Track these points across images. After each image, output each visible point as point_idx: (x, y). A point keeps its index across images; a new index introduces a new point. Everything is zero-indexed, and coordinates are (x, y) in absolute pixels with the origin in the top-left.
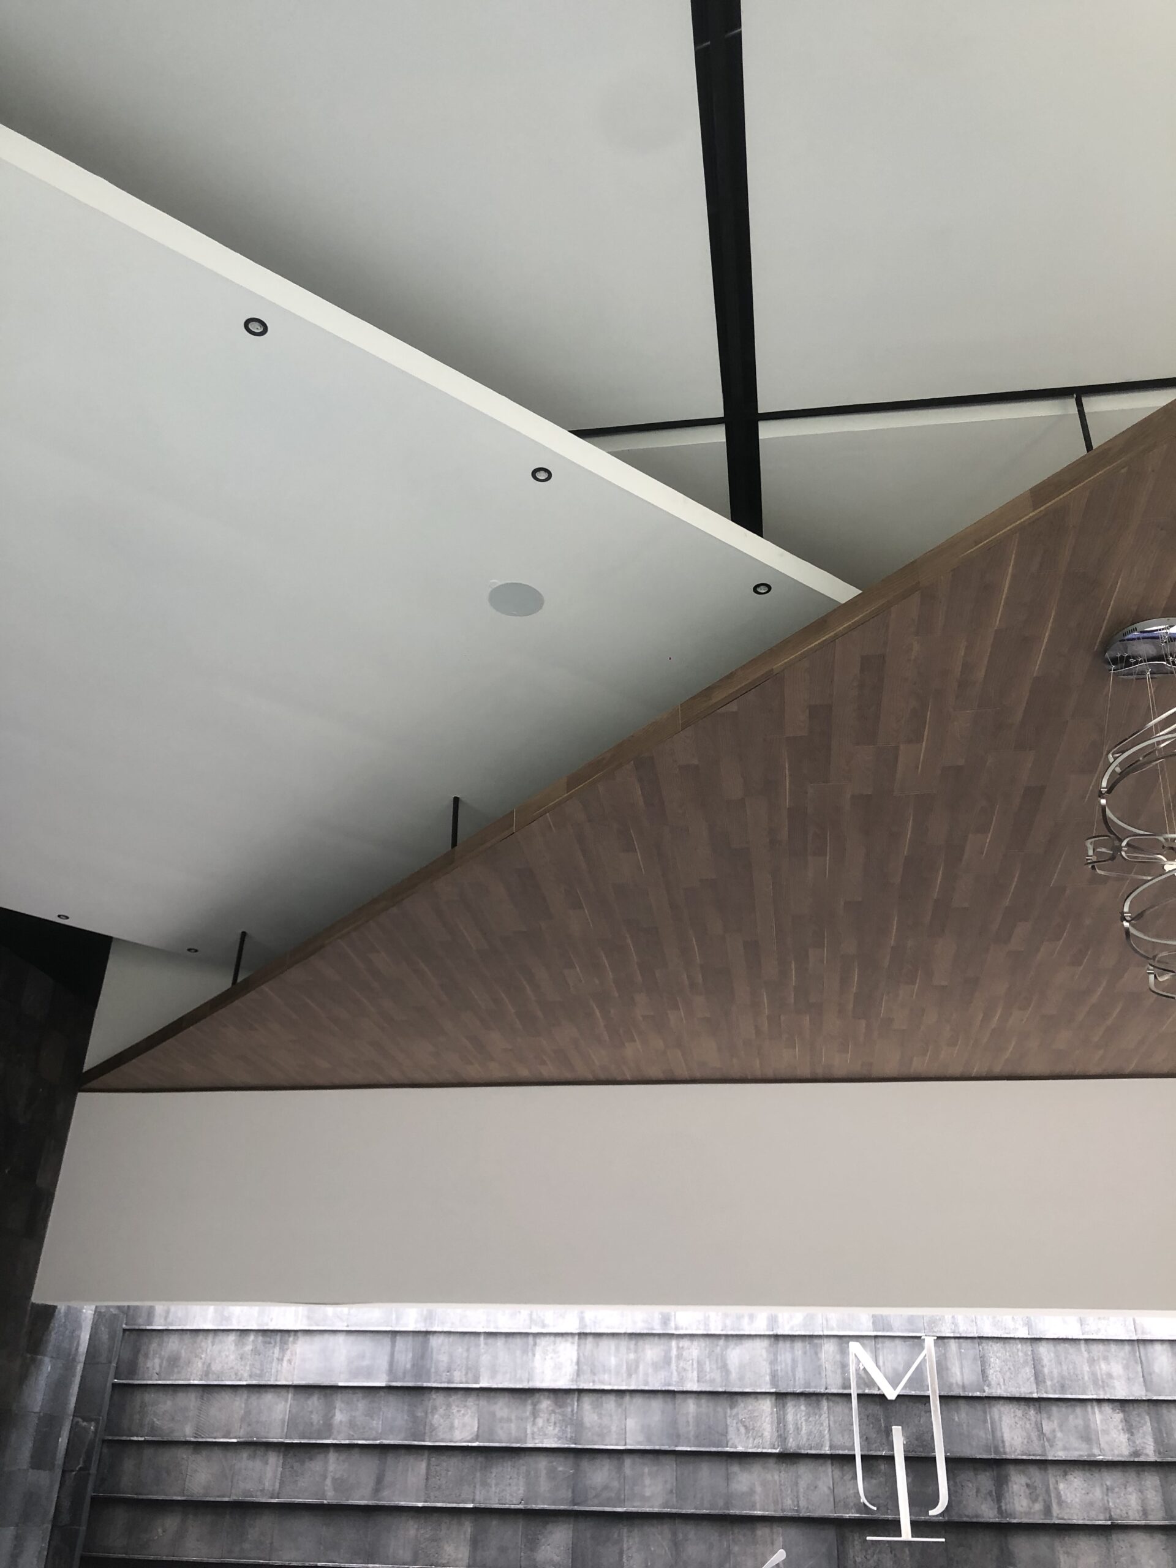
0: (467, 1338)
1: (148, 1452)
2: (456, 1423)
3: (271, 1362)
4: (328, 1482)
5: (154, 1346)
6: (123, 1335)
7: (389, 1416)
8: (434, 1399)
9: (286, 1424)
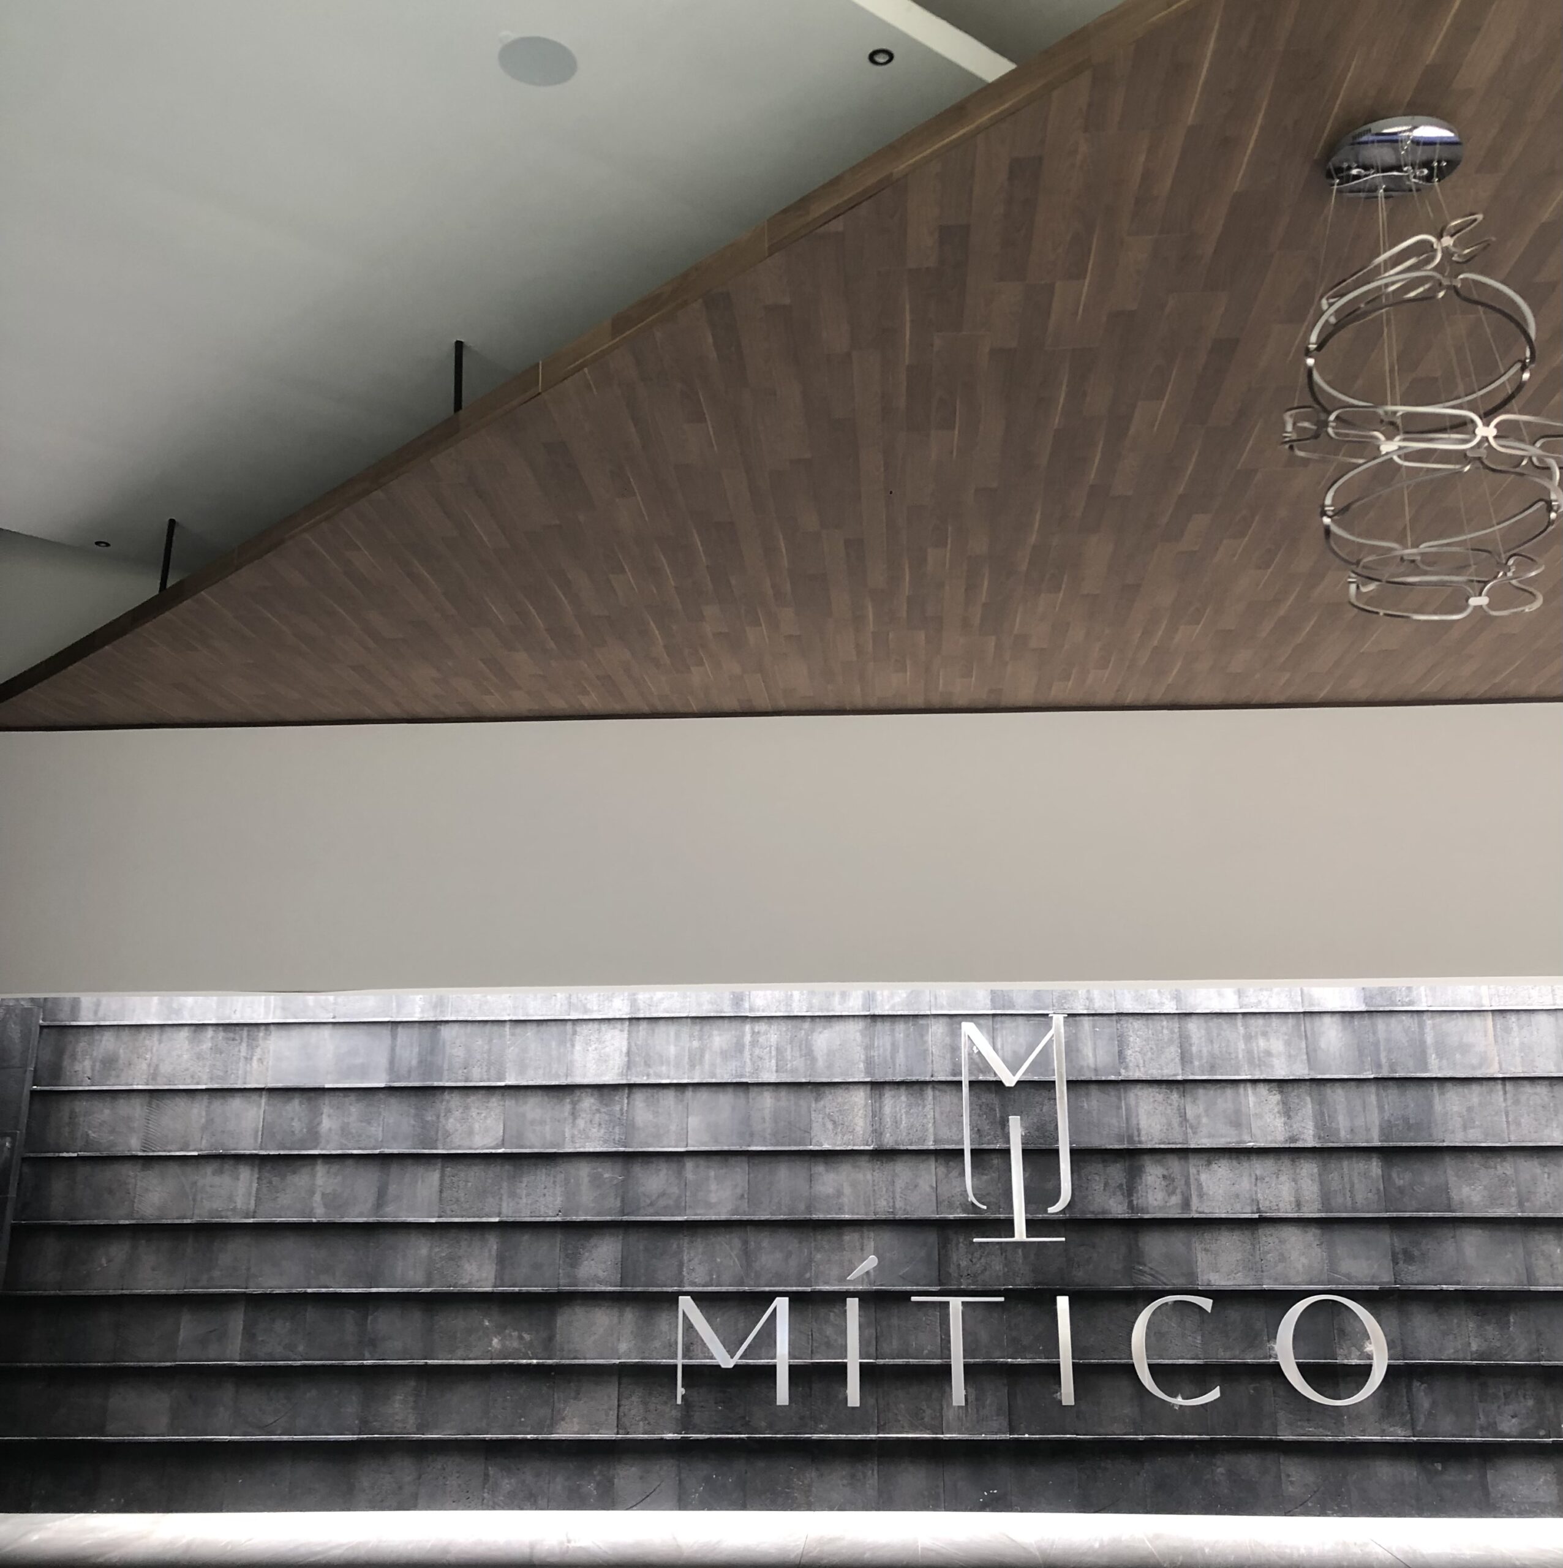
0: (488, 1026)
1: (83, 1171)
2: (477, 1126)
3: (237, 1063)
4: (317, 1197)
5: (82, 1045)
6: (41, 1033)
7: (391, 1121)
8: (448, 1102)
9: (260, 1133)
